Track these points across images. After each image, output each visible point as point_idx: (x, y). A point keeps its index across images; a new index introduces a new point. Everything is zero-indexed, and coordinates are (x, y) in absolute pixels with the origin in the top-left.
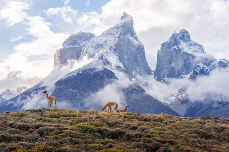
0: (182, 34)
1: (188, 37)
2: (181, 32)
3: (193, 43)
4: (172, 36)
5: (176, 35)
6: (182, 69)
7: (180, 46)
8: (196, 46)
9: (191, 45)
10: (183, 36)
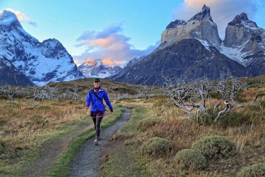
0: (242, 16)
1: (246, 17)
2: (241, 14)
3: (249, 21)
4: (236, 17)
5: (238, 17)
6: (242, 38)
7: (241, 23)
8: (252, 23)
9: (248, 22)
10: (243, 17)
